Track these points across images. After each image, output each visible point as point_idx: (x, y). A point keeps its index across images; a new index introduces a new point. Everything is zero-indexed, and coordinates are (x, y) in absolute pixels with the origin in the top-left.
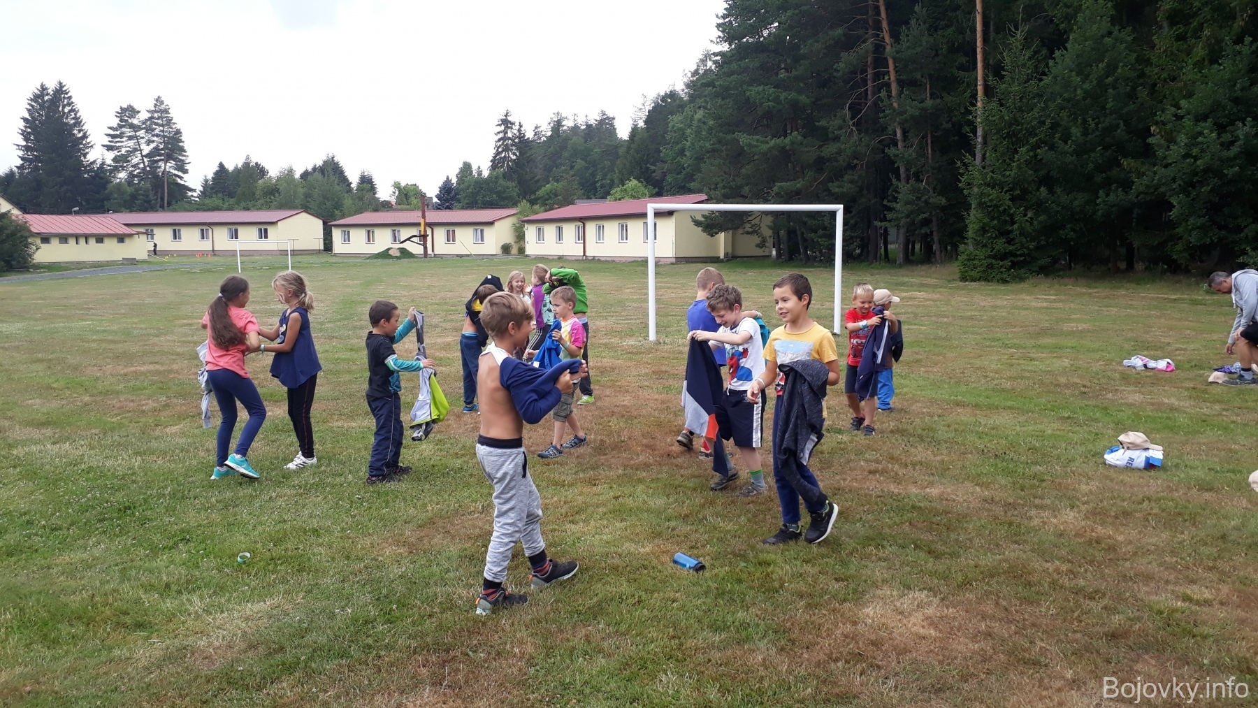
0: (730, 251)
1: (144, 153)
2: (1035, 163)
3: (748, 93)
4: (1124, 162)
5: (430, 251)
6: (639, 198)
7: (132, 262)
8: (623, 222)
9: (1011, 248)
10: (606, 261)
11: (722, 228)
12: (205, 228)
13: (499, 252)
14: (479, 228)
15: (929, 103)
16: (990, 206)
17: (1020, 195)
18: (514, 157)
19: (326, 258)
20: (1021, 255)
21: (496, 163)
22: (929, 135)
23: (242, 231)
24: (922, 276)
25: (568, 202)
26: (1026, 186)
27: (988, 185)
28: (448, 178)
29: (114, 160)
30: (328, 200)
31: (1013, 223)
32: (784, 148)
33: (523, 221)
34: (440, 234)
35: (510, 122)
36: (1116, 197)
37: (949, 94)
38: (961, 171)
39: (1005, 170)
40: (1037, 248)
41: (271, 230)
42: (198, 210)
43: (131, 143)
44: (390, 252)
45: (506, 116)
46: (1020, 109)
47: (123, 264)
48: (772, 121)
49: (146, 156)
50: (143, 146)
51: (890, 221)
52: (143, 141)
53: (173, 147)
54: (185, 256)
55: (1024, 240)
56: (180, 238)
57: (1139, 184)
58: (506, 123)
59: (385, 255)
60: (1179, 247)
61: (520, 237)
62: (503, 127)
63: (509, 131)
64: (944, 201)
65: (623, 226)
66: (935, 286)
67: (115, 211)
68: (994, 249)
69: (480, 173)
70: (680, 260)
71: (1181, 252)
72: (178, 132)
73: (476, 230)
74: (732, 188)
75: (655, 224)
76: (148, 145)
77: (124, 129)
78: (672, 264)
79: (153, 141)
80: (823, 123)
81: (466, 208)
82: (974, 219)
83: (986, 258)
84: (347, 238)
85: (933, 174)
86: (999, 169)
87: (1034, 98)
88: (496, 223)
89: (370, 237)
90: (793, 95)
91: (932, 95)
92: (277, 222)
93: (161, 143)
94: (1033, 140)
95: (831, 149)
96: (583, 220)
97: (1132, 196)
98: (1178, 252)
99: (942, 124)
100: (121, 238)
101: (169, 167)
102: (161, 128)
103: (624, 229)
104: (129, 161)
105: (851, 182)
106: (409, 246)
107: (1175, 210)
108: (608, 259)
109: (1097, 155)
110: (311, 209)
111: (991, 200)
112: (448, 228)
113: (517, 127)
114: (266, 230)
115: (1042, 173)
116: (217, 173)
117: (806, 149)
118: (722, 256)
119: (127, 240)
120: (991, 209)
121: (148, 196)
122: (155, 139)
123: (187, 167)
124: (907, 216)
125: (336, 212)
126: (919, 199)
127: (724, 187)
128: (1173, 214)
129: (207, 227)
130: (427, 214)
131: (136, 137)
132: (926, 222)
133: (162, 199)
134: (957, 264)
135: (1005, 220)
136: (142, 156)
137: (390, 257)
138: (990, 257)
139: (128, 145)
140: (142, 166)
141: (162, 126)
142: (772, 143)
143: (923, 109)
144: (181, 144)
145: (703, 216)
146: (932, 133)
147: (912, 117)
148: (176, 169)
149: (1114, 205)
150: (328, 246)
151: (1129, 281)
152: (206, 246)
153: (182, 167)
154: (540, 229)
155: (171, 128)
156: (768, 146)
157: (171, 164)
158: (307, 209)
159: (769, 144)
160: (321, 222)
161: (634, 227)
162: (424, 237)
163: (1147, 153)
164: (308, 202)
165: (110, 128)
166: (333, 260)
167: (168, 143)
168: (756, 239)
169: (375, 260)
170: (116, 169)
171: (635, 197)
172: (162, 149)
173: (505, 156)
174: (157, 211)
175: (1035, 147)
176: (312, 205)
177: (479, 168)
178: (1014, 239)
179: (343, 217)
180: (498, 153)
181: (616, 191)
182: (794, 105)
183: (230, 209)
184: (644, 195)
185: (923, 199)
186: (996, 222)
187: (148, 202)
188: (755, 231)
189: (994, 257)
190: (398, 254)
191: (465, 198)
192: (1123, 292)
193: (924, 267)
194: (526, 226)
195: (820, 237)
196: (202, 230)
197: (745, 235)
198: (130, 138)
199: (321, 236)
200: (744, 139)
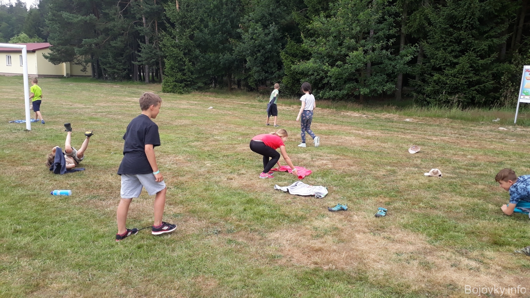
0: (69, 72)
4: (230, 40)
9: (184, 77)
15: (155, 6)
17: (187, 52)
20: (189, 81)
22: (156, 21)
26: (190, 48)
27: (173, 46)
32: (86, 21)
36: (227, 56)
39: (181, 40)
51: (139, 62)
65: (8, 57)
70: (40, 76)
71: (252, 82)
74: (63, 40)
80: (107, 11)
91: (157, 3)
94: (192, 26)
95: (110, 25)
99: (161, 17)
105: (122, 41)
107: (248, 64)
109: (219, 36)
111: (174, 54)
117: (99, 24)
118: (65, 75)
120: (175, 58)
124: (146, 60)
126: (151, 52)
132: (157, 63)
134: (162, 84)
135: (181, 64)
138: (175, 81)
142: (80, 18)
143: (153, 9)
145: (49, 54)
147: (148, 12)
149: (227, 60)
156: (78, 20)
168: (81, 67)
175: (194, 29)
178: (185, 73)
181: (14, 39)
186: (177, 65)
188: (80, 63)
197: (76, 65)
200: (65, 15)
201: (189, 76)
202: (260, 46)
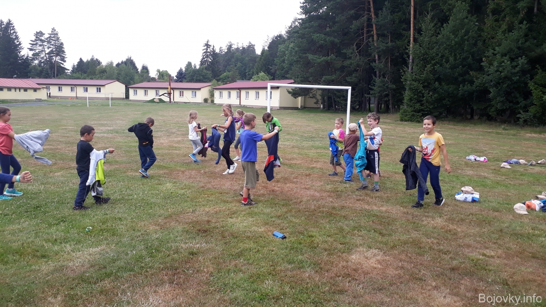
0: (303, 105)
1: (46, 53)
2: (434, 72)
3: (313, 37)
4: (471, 73)
5: (172, 100)
6: (264, 81)
7: (40, 100)
8: (257, 90)
9: (422, 107)
10: (250, 107)
11: (300, 95)
12: (73, 86)
13: (203, 101)
14: (194, 91)
15: (390, 44)
16: (414, 90)
17: (427, 85)
18: (211, 60)
19: (126, 102)
20: (426, 111)
21: (202, 63)
22: (389, 58)
23: (89, 89)
24: (384, 119)
25: (233, 81)
26: (429, 81)
27: (413, 80)
28: (181, 68)
29: (33, 55)
30: (128, 77)
31: (423, 97)
32: (327, 61)
33: (214, 89)
34: (177, 93)
35: (209, 45)
36: (467, 87)
37: (398, 41)
38: (402, 74)
39: (421, 74)
40: (433, 108)
41: (102, 88)
42: (70, 78)
43: (41, 48)
44: (155, 100)
45: (207, 42)
46: (428, 48)
47: (36, 101)
48: (322, 49)
49: (47, 54)
50: (46, 49)
51: (372, 94)
52: (46, 47)
53: (59, 50)
54: (63, 98)
55: (428, 105)
56: (62, 91)
57: (477, 82)
58: (207, 45)
59: (152, 101)
60: (493, 109)
61: (212, 95)
62: (206, 47)
63: (208, 49)
64: (394, 86)
65: (257, 92)
66: (390, 123)
67: (33, 78)
68: (415, 108)
69: (195, 67)
70: (281, 108)
71: (493, 112)
72: (62, 44)
73: (193, 92)
74: (305, 78)
75: (271, 92)
76: (48, 49)
77: (37, 42)
78: (278, 110)
79: (51, 47)
80: (344, 51)
81: (189, 82)
82: (407, 95)
83: (412, 111)
84: (136, 93)
85: (390, 75)
86: (419, 74)
87: (434, 44)
88: (202, 89)
89: (146, 93)
90: (332, 38)
91: (391, 41)
92: (105, 85)
93: (54, 48)
94: (433, 62)
95: (347, 63)
96: (240, 89)
97: (474, 88)
98: (492, 112)
99: (395, 54)
100: (35, 90)
101: (58, 59)
102: (54, 42)
103: (258, 93)
104: (39, 56)
105: (356, 77)
106: (163, 98)
107: (491, 94)
108: (250, 106)
109: (459, 70)
110: (120, 80)
111: (415, 87)
112: (181, 90)
113: (212, 47)
114: (100, 89)
115: (437, 76)
116: (79, 63)
117: (337, 62)
118: (299, 107)
119: (38, 91)
120: (415, 91)
121: (48, 71)
122: (51, 46)
123: (66, 59)
124: (379, 93)
125: (131, 82)
126: (384, 85)
127: (301, 77)
128: (491, 95)
129: (74, 86)
130: (171, 84)
131: (43, 45)
132: (387, 95)
133: (54, 73)
134: (399, 114)
135: (420, 95)
136: (46, 54)
137: (155, 102)
138: (413, 111)
139: (38, 49)
140: (45, 58)
141: (55, 41)
142: (322, 59)
143: (387, 47)
144: (63, 49)
145: (292, 89)
146: (390, 57)
147: (382, 50)
148: (60, 60)
149: (466, 91)
150: (127, 96)
151: (471, 124)
152: (73, 94)
153: (63, 59)
154: (221, 92)
155: (59, 42)
156: (321, 60)
157: (58, 58)
158: (118, 80)
159: (321, 59)
160: (124, 86)
161: (262, 93)
162: (169, 94)
163: (481, 69)
164: (119, 77)
165: (32, 41)
166: (130, 103)
167: (57, 48)
168: (314, 100)
169: (148, 103)
170: (33, 59)
171: (263, 80)
172: (54, 51)
173: (206, 60)
174: (51, 78)
175: (435, 64)
176: (121, 78)
177: (195, 64)
178: (423, 104)
179: (134, 84)
180: (203, 58)
181: (255, 77)
182: (333, 43)
183: (84, 79)
184: (267, 79)
185: (386, 85)
186: (416, 96)
187: (48, 74)
188: (314, 97)
189: (415, 111)
190: (158, 101)
191: (188, 78)
192: (468, 128)
193: (385, 115)
194: (215, 91)
195: (341, 100)
196: (72, 88)
197: (310, 98)
198: (40, 45)
199: (125, 92)
200: (310, 57)
201: (427, 107)
202: (506, 77)
